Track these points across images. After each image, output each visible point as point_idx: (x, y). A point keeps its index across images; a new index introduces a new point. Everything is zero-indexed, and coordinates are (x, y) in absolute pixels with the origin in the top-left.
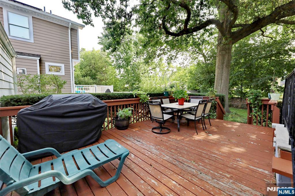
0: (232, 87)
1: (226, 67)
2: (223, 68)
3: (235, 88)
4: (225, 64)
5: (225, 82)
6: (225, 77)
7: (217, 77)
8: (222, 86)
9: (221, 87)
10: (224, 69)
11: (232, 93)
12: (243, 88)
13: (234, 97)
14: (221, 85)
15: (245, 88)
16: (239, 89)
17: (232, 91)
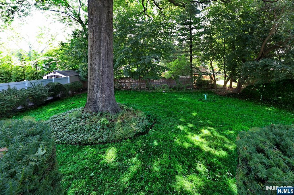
0: (119, 66)
1: (106, 30)
2: (101, 32)
3: (123, 68)
4: (103, 26)
5: (105, 58)
6: (106, 48)
7: (91, 48)
8: (101, 64)
9: (99, 67)
10: (102, 34)
11: (121, 73)
12: (131, 67)
13: (123, 77)
14: (99, 64)
15: (133, 68)
16: (128, 69)
17: (120, 70)
